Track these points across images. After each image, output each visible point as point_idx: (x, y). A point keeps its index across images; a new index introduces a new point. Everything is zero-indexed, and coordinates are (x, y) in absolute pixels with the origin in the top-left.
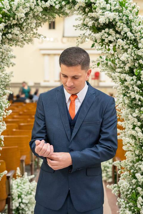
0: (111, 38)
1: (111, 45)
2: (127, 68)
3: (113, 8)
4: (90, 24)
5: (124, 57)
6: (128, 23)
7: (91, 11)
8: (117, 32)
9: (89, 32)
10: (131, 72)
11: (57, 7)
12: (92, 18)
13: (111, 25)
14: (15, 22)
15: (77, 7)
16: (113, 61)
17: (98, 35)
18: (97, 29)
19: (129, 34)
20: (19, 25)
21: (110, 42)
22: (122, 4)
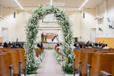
0: (60, 18)
1: (60, 20)
2: (63, 24)
3: (60, 13)
4: (56, 16)
5: (62, 22)
6: (63, 15)
9: (55, 17)
10: (64, 25)
11: (49, 12)
12: (56, 14)
13: (60, 16)
14: (41, 15)
15: (53, 12)
17: (57, 18)
18: (57, 17)
19: (63, 17)
20: (42, 16)
21: (60, 19)
22: (62, 12)
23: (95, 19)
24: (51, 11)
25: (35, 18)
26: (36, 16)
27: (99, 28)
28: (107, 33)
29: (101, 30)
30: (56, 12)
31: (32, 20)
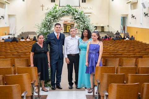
3: (79, 14)
4: (74, 18)
6: (83, 18)
7: (74, 15)
8: (80, 20)
11: (66, 14)
16: (79, 27)
20: (57, 18)
22: (81, 13)
23: (127, 3)
24: (68, 12)
25: (49, 21)
26: (50, 20)
27: (132, 15)
28: (141, 22)
29: (135, 17)
30: (73, 13)
31: (45, 25)
